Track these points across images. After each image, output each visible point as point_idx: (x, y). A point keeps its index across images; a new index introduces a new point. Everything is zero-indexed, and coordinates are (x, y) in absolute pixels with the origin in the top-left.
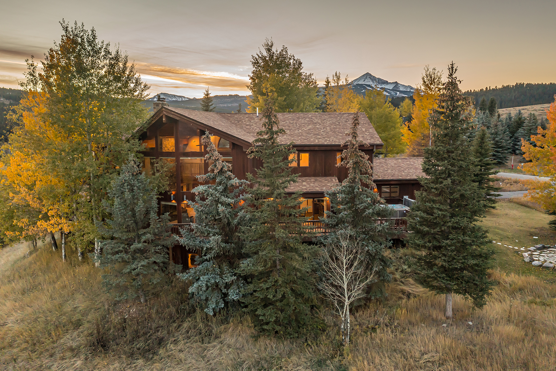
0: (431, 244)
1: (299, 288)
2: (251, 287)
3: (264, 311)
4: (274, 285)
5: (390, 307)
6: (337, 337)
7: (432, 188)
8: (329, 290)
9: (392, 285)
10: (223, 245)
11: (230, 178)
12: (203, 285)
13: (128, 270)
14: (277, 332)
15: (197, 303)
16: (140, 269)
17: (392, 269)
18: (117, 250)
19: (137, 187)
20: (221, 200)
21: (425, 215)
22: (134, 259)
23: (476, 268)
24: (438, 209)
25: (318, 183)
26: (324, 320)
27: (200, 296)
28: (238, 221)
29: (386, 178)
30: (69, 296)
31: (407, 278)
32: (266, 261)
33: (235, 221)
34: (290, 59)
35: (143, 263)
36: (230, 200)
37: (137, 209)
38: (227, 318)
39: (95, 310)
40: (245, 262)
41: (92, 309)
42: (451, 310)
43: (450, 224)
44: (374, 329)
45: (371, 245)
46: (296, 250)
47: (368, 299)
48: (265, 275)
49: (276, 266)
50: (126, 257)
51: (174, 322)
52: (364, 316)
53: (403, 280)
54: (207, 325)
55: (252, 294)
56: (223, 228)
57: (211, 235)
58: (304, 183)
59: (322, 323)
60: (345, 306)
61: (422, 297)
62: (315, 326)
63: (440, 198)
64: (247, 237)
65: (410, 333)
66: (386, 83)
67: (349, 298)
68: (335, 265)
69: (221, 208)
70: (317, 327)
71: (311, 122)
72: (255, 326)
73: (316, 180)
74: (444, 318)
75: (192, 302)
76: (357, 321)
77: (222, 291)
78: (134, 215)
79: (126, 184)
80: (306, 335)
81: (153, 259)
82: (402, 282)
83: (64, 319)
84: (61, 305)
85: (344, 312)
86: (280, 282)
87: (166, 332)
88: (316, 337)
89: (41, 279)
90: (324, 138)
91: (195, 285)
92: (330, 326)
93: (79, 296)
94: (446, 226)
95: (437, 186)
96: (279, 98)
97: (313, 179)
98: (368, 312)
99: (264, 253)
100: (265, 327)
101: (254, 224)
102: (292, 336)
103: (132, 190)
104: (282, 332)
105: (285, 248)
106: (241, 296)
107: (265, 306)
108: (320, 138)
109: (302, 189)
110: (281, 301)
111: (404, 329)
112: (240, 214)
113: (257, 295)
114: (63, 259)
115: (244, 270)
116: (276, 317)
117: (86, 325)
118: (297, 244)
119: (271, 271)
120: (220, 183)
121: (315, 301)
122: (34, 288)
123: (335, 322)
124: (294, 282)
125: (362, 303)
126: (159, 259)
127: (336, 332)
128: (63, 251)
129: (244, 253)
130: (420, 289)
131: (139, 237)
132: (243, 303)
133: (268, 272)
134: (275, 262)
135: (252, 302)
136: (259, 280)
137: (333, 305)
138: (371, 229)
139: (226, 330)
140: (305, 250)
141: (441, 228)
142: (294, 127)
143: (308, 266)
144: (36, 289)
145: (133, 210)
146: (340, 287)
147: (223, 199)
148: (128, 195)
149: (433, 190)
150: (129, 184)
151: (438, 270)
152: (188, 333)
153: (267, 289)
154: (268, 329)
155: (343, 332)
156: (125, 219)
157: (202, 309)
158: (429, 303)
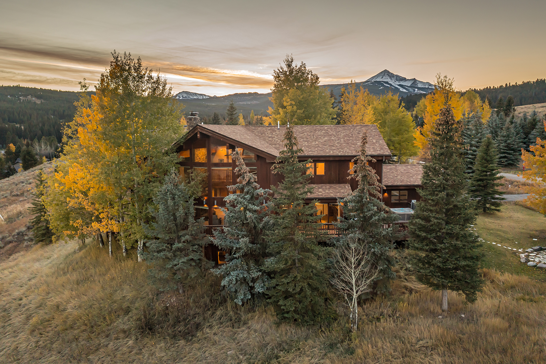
0: (428, 247)
1: (315, 283)
2: (274, 281)
3: (285, 302)
4: (293, 280)
5: (393, 300)
6: (347, 325)
7: (429, 199)
8: (340, 286)
9: (397, 282)
10: (250, 245)
11: (255, 188)
12: (234, 279)
13: (171, 266)
14: (295, 320)
15: (228, 295)
16: (181, 265)
17: (397, 267)
18: (161, 249)
19: (178, 195)
20: (248, 207)
21: (423, 223)
22: (175, 256)
23: (467, 268)
24: (434, 217)
25: (332, 190)
26: (336, 311)
27: (230, 289)
28: (263, 225)
29: (395, 184)
30: (117, 286)
31: (410, 276)
32: (286, 260)
33: (261, 226)
34: (308, 74)
35: (183, 260)
36: (256, 208)
37: (178, 214)
38: (253, 307)
39: (141, 299)
40: (269, 260)
41: (137, 298)
42: (447, 304)
43: (444, 231)
44: (378, 319)
45: (377, 247)
46: (312, 251)
47: (374, 294)
48: (286, 272)
49: (295, 264)
50: (169, 255)
51: (209, 310)
52: (371, 308)
53: (406, 277)
54: (237, 314)
55: (274, 288)
56: (250, 231)
57: (240, 237)
58: (320, 190)
59: (334, 313)
60: (354, 299)
61: (422, 293)
62: (328, 316)
63: (437, 207)
64: (271, 240)
65: (409, 323)
66: (404, 79)
67: (357, 292)
68: (345, 264)
69: (249, 214)
70: (330, 316)
71: (327, 134)
72: (277, 315)
73: (331, 187)
74: (440, 311)
75: (223, 293)
76: (364, 312)
77: (249, 284)
78: (175, 219)
79: (168, 193)
80: (321, 323)
81: (191, 257)
82: (405, 279)
83: (115, 306)
84: (111, 294)
85: (353, 304)
86: (299, 278)
87: (201, 318)
88: (329, 324)
89: (92, 271)
90: (338, 149)
91: (227, 279)
92: (341, 316)
93: (126, 287)
94: (441, 232)
95: (433, 198)
96: (298, 111)
97: (328, 186)
98: (374, 304)
99: (285, 253)
100: (286, 315)
101: (277, 229)
102: (308, 324)
103: (173, 199)
104: (300, 320)
105: (304, 249)
106: (266, 288)
107: (286, 298)
108: (334, 150)
109: (318, 195)
110: (299, 294)
111: (405, 319)
112: (265, 219)
113: (279, 288)
114: (110, 254)
115: (268, 267)
116: (296, 307)
117: (135, 311)
118: (313, 245)
119: (291, 269)
120: (247, 193)
121: (329, 294)
122: (86, 279)
123: (345, 313)
124: (311, 278)
125: (369, 297)
126: (195, 256)
127: (346, 321)
128: (110, 248)
129: (268, 253)
130: (421, 286)
131: (179, 237)
132: (267, 295)
133: (288, 269)
134: (294, 260)
135: (275, 294)
136: (281, 276)
137: (344, 298)
138: (377, 233)
139: (252, 318)
140: (320, 251)
141: (436, 234)
142: (312, 139)
143: (323, 265)
144: (88, 280)
145: (174, 215)
146: (350, 283)
147: (251, 206)
148: (170, 202)
149: (430, 201)
150: (171, 193)
151: (434, 270)
152: (221, 319)
153: (288, 283)
154: (288, 317)
155: (352, 321)
156: (168, 222)
157: (232, 299)
158: (429, 297)
